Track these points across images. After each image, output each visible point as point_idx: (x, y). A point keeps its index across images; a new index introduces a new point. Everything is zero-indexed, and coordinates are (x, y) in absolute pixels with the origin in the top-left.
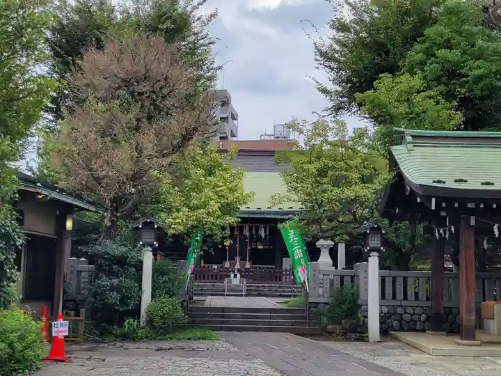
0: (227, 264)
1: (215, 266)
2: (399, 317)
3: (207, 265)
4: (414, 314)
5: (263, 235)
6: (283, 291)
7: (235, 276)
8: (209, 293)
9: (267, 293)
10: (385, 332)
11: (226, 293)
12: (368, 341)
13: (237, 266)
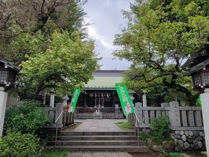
0: (96, 107)
1: (91, 108)
2: (201, 139)
3: (88, 108)
5: (108, 96)
6: (116, 117)
7: (98, 111)
8: (88, 118)
9: (110, 117)
11: (94, 118)
13: (99, 107)
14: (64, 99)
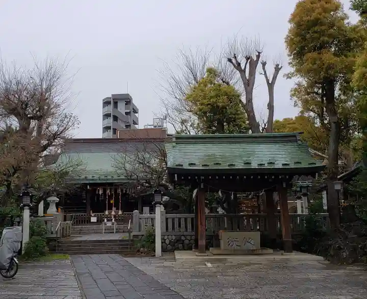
0: (107, 213)
2: (182, 242)
3: (94, 214)
4: (191, 239)
10: (164, 250)
11: (104, 231)
12: (155, 256)
13: (113, 213)
14: (50, 201)
